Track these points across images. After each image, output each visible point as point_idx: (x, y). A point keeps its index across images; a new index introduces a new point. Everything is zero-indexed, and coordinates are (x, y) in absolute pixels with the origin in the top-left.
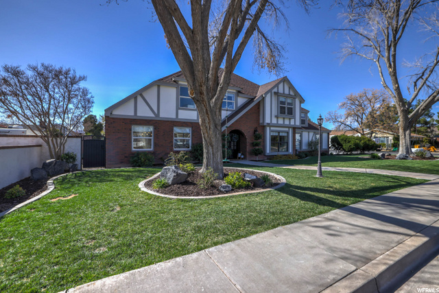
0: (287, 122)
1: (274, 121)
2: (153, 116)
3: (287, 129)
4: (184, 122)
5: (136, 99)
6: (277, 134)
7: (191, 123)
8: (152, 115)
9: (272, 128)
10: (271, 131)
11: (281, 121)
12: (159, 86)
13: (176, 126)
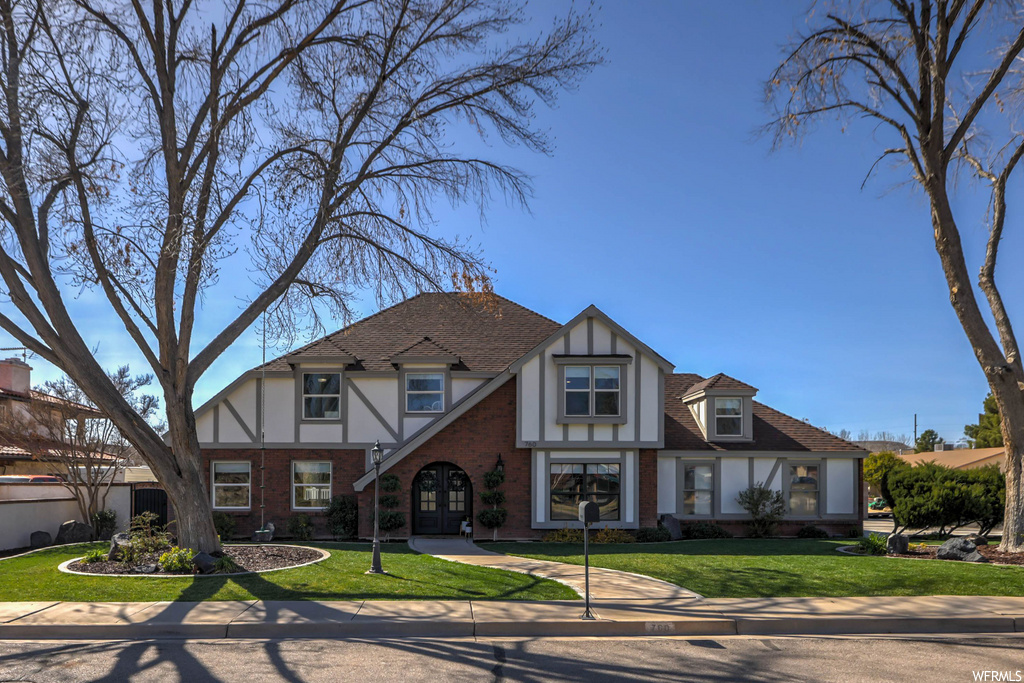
0: (603, 434)
1: (554, 434)
2: (249, 440)
3: (616, 455)
4: (313, 450)
5: (216, 409)
6: (578, 470)
7: (329, 451)
8: (246, 439)
9: (554, 455)
10: (550, 463)
11: (578, 434)
12: (259, 381)
13: (295, 459)
